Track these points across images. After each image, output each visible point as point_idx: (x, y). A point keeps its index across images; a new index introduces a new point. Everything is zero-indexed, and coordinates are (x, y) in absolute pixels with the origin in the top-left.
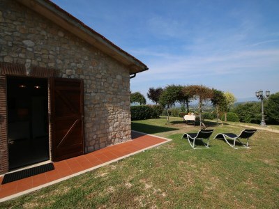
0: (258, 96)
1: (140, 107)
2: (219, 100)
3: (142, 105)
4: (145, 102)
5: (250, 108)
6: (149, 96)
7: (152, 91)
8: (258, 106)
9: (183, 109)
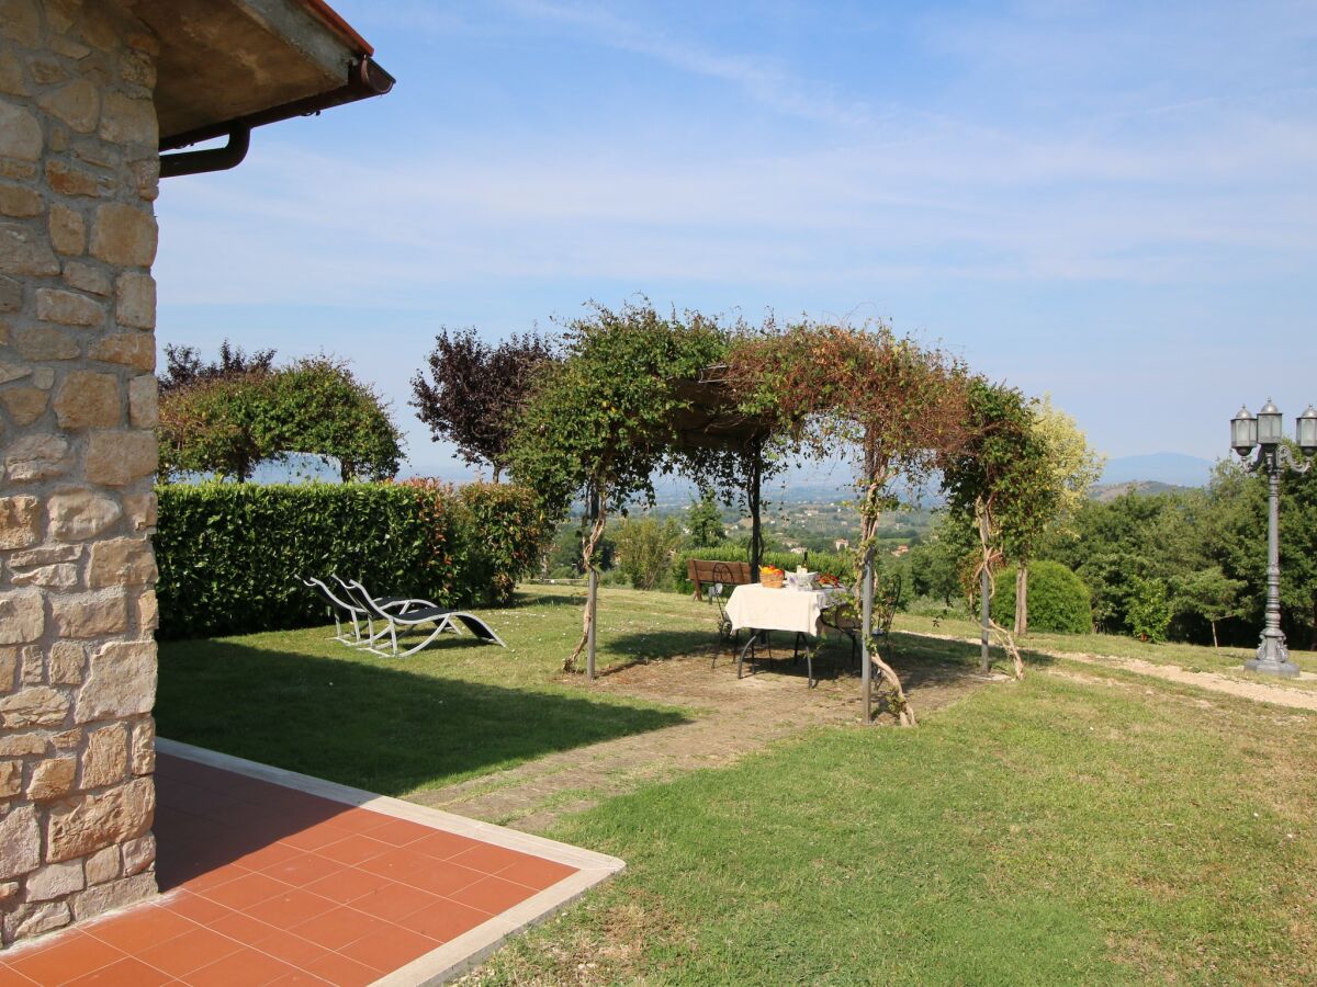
0: (1244, 451)
1: (342, 506)
2: (1000, 469)
3: (362, 482)
4: (387, 454)
5: (1144, 532)
6: (431, 409)
7: (457, 361)
8: (1191, 516)
9: (706, 529)
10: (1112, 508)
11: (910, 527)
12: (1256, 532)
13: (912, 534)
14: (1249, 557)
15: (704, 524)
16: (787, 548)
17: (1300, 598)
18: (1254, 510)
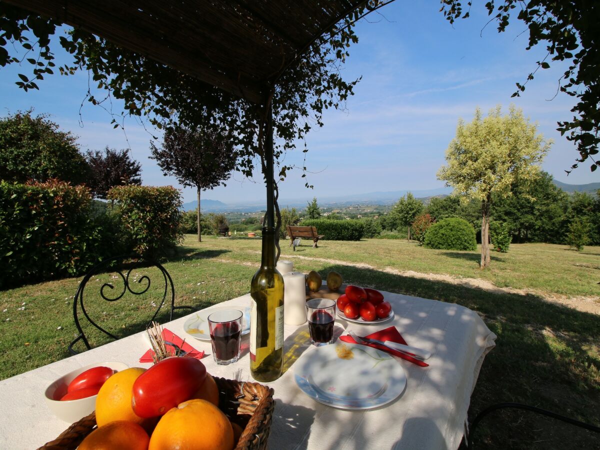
9: (314, 213)
10: (445, 200)
11: (378, 211)
12: (499, 205)
13: (379, 213)
14: (497, 213)
15: (313, 211)
16: (345, 218)
17: (516, 226)
18: (498, 197)
